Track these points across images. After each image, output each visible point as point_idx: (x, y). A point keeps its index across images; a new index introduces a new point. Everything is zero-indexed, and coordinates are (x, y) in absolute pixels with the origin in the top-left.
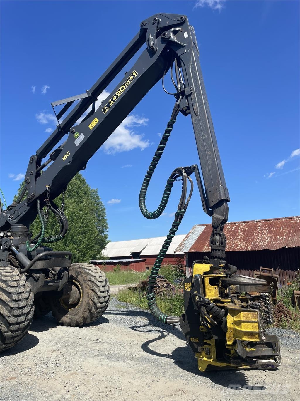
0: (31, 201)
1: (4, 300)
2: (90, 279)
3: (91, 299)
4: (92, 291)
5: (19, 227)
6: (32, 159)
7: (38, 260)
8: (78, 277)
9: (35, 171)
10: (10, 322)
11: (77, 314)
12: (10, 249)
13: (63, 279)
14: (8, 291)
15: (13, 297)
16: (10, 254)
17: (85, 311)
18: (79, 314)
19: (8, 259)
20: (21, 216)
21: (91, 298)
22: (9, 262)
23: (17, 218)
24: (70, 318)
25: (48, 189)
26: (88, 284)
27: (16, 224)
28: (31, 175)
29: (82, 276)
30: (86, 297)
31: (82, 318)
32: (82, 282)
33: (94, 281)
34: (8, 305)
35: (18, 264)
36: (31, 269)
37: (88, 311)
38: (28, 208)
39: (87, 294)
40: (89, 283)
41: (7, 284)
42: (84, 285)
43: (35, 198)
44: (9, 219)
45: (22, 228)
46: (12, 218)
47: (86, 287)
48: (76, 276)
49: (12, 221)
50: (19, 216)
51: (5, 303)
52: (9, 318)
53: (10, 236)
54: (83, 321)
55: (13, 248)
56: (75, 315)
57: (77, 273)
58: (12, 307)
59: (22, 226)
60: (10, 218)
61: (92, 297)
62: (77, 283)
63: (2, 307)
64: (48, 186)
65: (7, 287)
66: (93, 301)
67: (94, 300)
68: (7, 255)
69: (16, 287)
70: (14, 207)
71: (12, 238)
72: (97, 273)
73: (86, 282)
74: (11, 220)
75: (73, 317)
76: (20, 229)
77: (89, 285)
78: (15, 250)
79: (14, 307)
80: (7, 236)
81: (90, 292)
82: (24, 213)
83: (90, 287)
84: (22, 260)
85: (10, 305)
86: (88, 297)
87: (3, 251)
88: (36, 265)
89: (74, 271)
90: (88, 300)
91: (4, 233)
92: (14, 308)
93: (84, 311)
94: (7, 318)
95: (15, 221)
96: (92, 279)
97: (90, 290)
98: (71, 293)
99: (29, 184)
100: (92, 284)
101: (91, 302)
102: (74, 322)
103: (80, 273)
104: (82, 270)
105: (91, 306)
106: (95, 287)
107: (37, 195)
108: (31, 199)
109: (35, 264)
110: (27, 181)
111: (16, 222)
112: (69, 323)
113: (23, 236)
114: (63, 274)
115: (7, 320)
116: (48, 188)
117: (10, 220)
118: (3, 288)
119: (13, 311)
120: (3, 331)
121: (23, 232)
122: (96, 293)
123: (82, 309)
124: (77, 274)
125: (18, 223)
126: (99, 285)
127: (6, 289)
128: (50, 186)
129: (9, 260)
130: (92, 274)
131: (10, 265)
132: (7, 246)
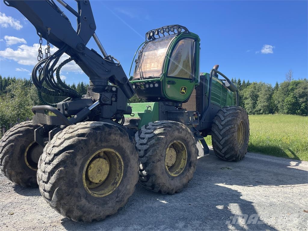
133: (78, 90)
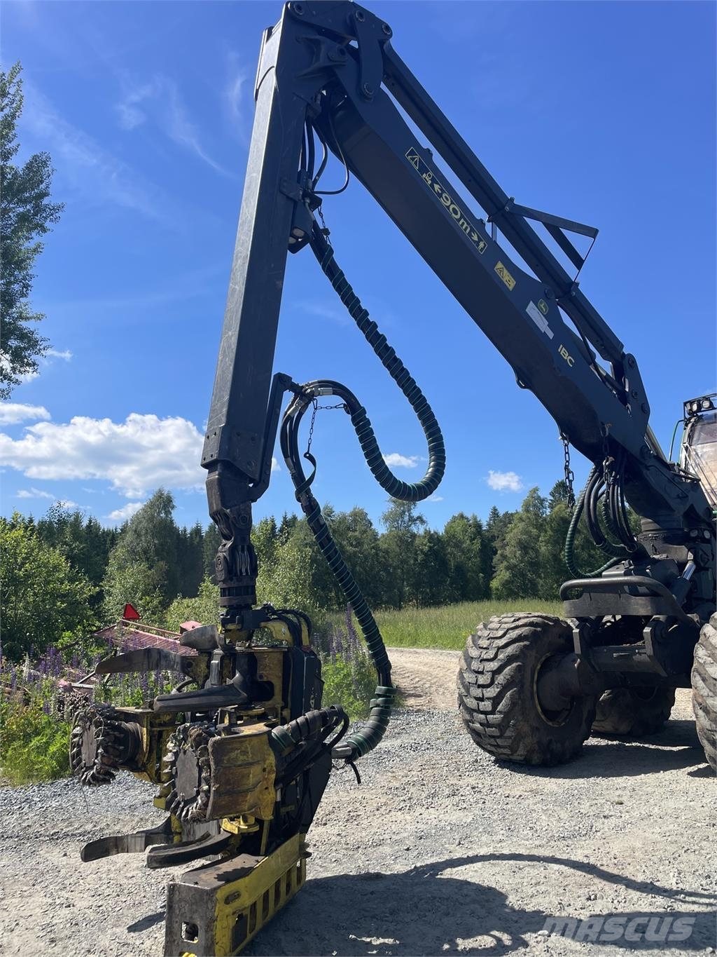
133: (210, 542)
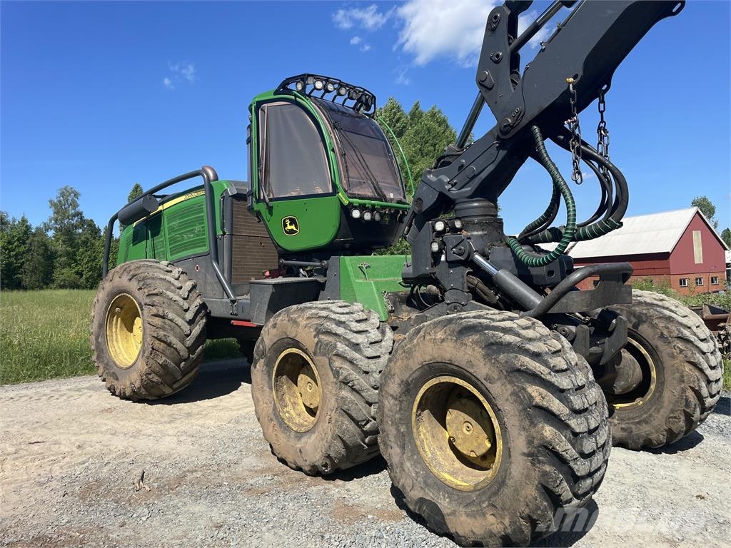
0: (513, 132)
1: (558, 413)
2: (680, 335)
3: (691, 387)
4: (691, 367)
5: (476, 204)
6: (496, 17)
7: (571, 290)
8: (640, 328)
9: (509, 49)
10: (579, 474)
11: (646, 422)
12: (469, 262)
13: (615, 334)
14: (556, 384)
15: (571, 401)
16: (469, 273)
17: (675, 418)
18: (655, 423)
19: (465, 286)
20: (483, 175)
21: (692, 385)
22: (470, 294)
23: (468, 182)
24: (622, 429)
25: (571, 88)
26: (678, 347)
27: (469, 197)
28: (497, 62)
29: (654, 326)
30: (675, 382)
31: (665, 433)
32: (656, 342)
33: (693, 340)
34: (568, 426)
35: (500, 299)
36: (550, 312)
37: (683, 418)
38: (503, 153)
39: (678, 375)
40: (680, 345)
41: (546, 364)
42: (664, 349)
43: (525, 121)
44: (448, 187)
45: (484, 207)
46: (453, 186)
47: (673, 356)
48: (631, 325)
49: (454, 191)
50: (475, 176)
51: (561, 420)
52: (576, 464)
53: (460, 230)
54: (665, 441)
55: (478, 257)
56: (639, 423)
57: (634, 316)
58: (578, 431)
59: (485, 204)
60: (450, 186)
61: (694, 381)
62: (635, 343)
63: (558, 432)
64: (571, 80)
65: (550, 374)
66: (698, 393)
67: (700, 390)
68: (463, 277)
69: (566, 370)
70: (453, 155)
71: (464, 233)
72: (687, 316)
73: (670, 343)
74: (453, 189)
75: (633, 427)
76: (479, 212)
77: (681, 351)
78: (485, 263)
79: (581, 431)
80: (455, 230)
81: (688, 368)
82: (491, 168)
83: (686, 356)
84: (512, 288)
85: (573, 426)
86: (683, 382)
87: (450, 267)
88: (567, 302)
89: (625, 312)
90: (684, 391)
91: (446, 224)
92: (581, 433)
93: (672, 417)
94: (571, 464)
95: (466, 192)
96: (687, 333)
97: (686, 364)
98: (621, 368)
99: (490, 89)
100: (688, 346)
101: (690, 394)
102: (639, 439)
103: (644, 317)
104: (651, 310)
105: (693, 406)
106: (698, 355)
107: (532, 112)
108: (512, 127)
109: (563, 300)
110: (486, 83)
111: (467, 195)
112: (620, 439)
113: (491, 228)
114: (614, 321)
115: (571, 469)
116: (571, 85)
117: (449, 190)
118: (543, 376)
119: (579, 441)
120: (566, 499)
121: (488, 217)
122: (701, 371)
123: (664, 412)
124: (634, 320)
125: (474, 196)
126: (705, 351)
127: (548, 377)
128: (578, 79)
129: (469, 287)
130: (680, 321)
131: (473, 299)
132: (460, 255)
